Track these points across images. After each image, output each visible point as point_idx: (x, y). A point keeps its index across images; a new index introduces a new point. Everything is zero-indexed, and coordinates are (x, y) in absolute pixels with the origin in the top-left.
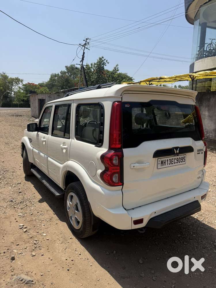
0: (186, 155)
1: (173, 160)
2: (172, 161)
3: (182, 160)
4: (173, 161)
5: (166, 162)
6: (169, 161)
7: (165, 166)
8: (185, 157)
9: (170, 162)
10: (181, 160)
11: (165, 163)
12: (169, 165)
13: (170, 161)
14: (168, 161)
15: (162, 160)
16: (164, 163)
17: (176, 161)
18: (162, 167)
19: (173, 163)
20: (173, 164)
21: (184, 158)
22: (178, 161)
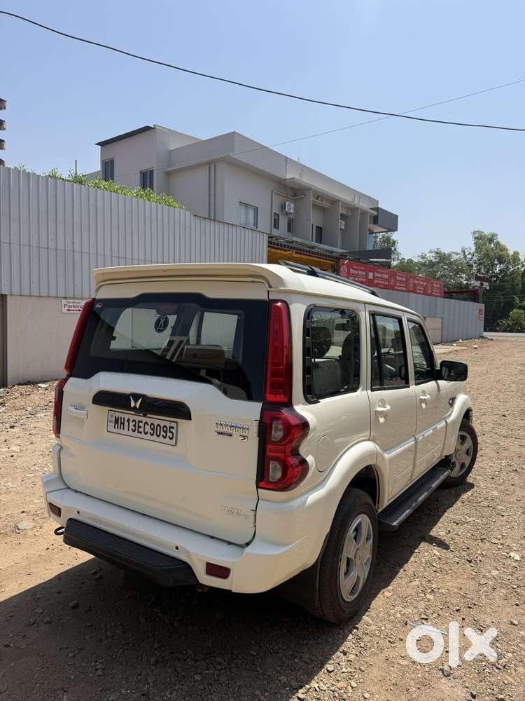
0: (176, 422)
1: (140, 424)
2: (139, 427)
3: (166, 432)
4: (141, 427)
5: (126, 423)
6: (132, 424)
7: (121, 431)
8: (173, 428)
9: (134, 426)
10: (162, 433)
11: (123, 424)
12: (131, 433)
13: (134, 423)
14: (131, 422)
15: (118, 415)
16: (121, 423)
17: (148, 429)
18: (116, 430)
19: (140, 430)
20: (141, 433)
21: (172, 430)
22: (155, 430)
